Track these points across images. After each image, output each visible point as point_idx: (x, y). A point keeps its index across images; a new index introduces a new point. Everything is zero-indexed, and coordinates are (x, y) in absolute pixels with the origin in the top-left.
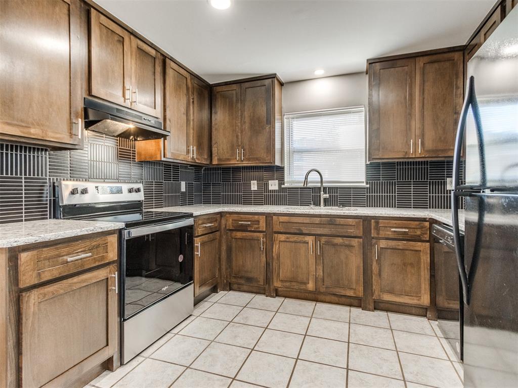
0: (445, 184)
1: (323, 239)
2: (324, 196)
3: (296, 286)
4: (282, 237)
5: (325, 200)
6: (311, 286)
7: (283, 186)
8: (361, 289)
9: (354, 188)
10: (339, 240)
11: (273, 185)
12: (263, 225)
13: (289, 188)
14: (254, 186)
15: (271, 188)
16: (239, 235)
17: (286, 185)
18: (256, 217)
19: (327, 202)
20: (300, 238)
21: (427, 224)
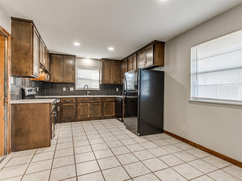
0: (116, 89)
1: (92, 104)
2: (88, 92)
3: (84, 117)
4: (80, 104)
5: (89, 93)
6: (89, 116)
7: (75, 90)
8: (101, 115)
9: (96, 90)
10: (96, 103)
11: (72, 89)
12: (74, 101)
13: (77, 90)
14: (64, 89)
15: (71, 90)
16: (66, 104)
17: (76, 89)
18: (72, 99)
19: (89, 94)
20: (86, 104)
21: (114, 98)
